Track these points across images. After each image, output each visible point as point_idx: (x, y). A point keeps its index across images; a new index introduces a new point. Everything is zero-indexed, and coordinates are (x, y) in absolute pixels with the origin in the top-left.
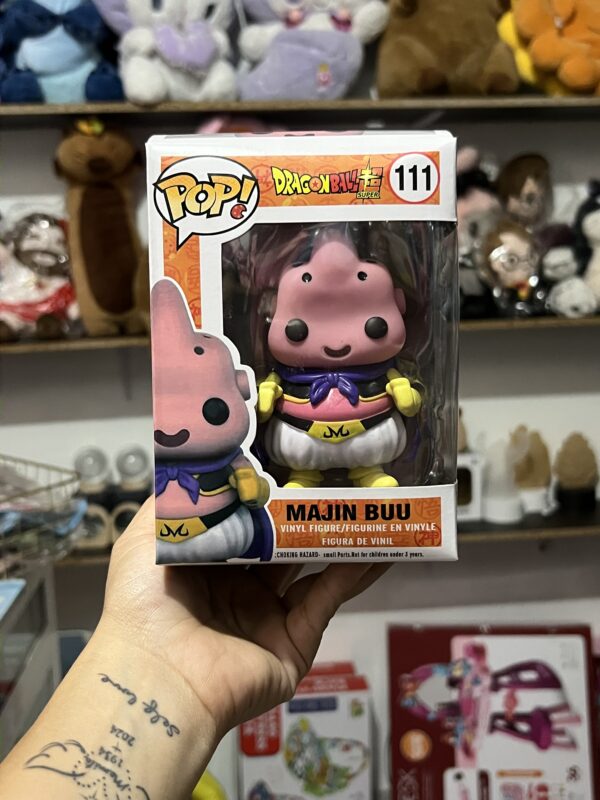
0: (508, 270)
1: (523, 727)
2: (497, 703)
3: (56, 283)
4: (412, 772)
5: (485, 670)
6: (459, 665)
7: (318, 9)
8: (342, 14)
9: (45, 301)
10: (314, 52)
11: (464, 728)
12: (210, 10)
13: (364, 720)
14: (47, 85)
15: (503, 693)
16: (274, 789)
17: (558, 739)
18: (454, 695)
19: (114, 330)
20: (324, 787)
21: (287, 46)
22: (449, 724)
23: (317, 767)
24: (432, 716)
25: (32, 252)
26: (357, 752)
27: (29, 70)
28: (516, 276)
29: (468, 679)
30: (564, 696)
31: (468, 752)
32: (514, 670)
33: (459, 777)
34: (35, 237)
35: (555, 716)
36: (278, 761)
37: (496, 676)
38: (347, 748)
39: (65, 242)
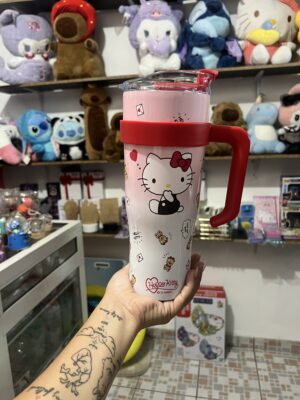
13: (223, 309)
16: (188, 330)
20: (206, 332)
23: (204, 324)
26: (220, 321)
36: (189, 319)
38: (216, 319)
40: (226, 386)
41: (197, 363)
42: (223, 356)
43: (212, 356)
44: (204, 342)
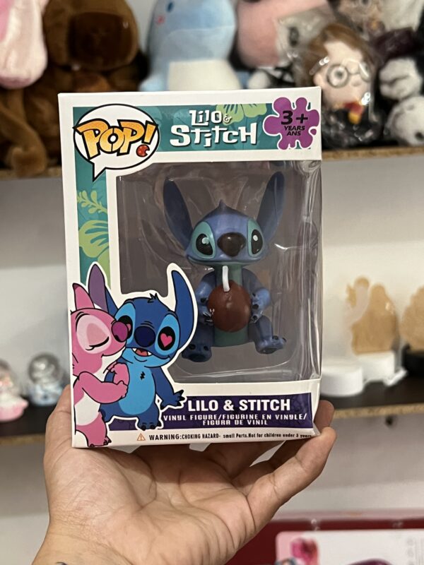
0: (335, 87)
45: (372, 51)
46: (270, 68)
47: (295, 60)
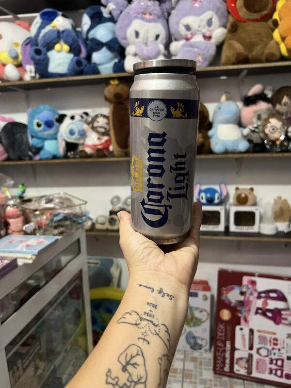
0: (272, 133)
1: (270, 314)
2: (259, 303)
3: (105, 138)
4: (223, 324)
5: (256, 290)
6: (245, 287)
7: (198, 32)
8: (207, 34)
9: (101, 145)
10: (196, 50)
11: (245, 311)
12: (157, 37)
13: (208, 302)
14: (101, 68)
15: (262, 300)
17: (283, 321)
18: (242, 298)
19: (124, 154)
20: (192, 324)
21: (186, 48)
22: (239, 308)
23: (190, 317)
24: (232, 305)
25: (96, 127)
26: (205, 313)
27: (95, 63)
28: (275, 135)
29: (248, 293)
30: (288, 305)
31: (246, 320)
32: (268, 292)
33: (241, 329)
34: (98, 122)
35: (283, 312)
37: (260, 293)
38: (201, 311)
39: (108, 124)
40: (210, 381)
41: (182, 357)
42: (208, 347)
43: (197, 347)
44: (190, 333)
45: (285, 121)
46: (251, 127)
47: (259, 125)
